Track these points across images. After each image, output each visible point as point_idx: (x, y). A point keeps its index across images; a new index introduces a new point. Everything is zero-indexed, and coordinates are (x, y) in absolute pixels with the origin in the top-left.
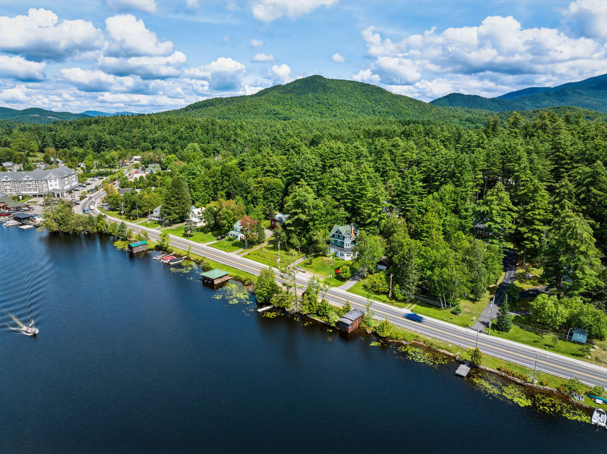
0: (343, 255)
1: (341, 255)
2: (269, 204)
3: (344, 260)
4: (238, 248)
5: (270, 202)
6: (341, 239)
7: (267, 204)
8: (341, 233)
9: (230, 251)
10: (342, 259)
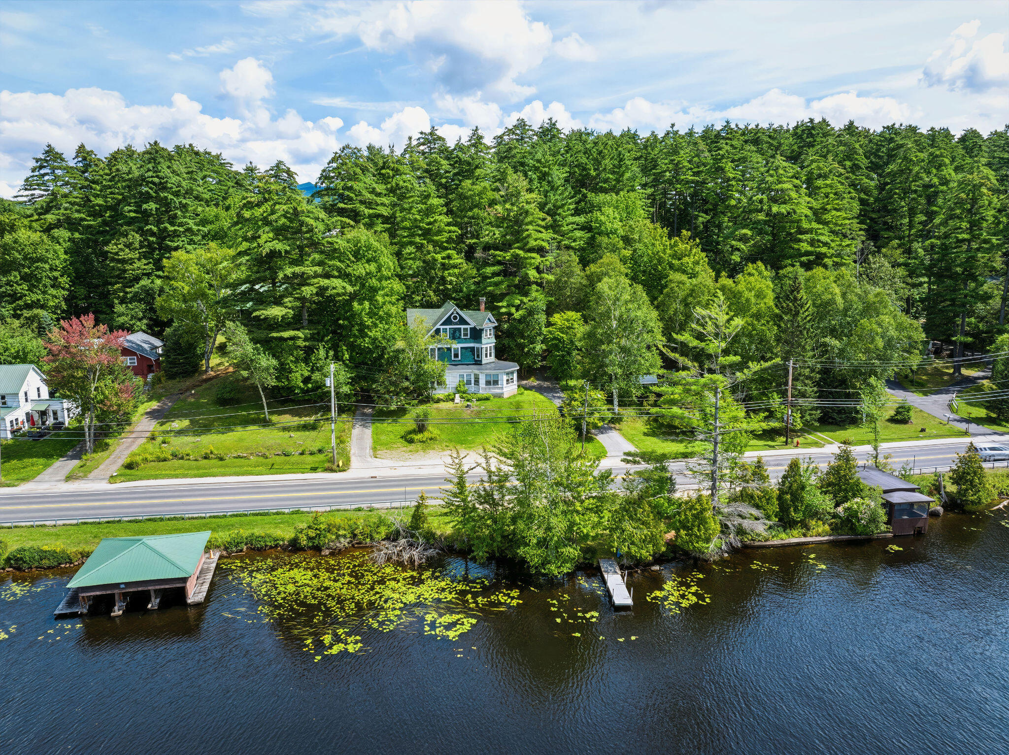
0: (496, 382)
1: (488, 383)
2: (26, 313)
3: (500, 396)
4: (42, 461)
5: (29, 307)
6: (466, 341)
7: (17, 316)
8: (463, 321)
9: (24, 480)
10: (495, 396)
